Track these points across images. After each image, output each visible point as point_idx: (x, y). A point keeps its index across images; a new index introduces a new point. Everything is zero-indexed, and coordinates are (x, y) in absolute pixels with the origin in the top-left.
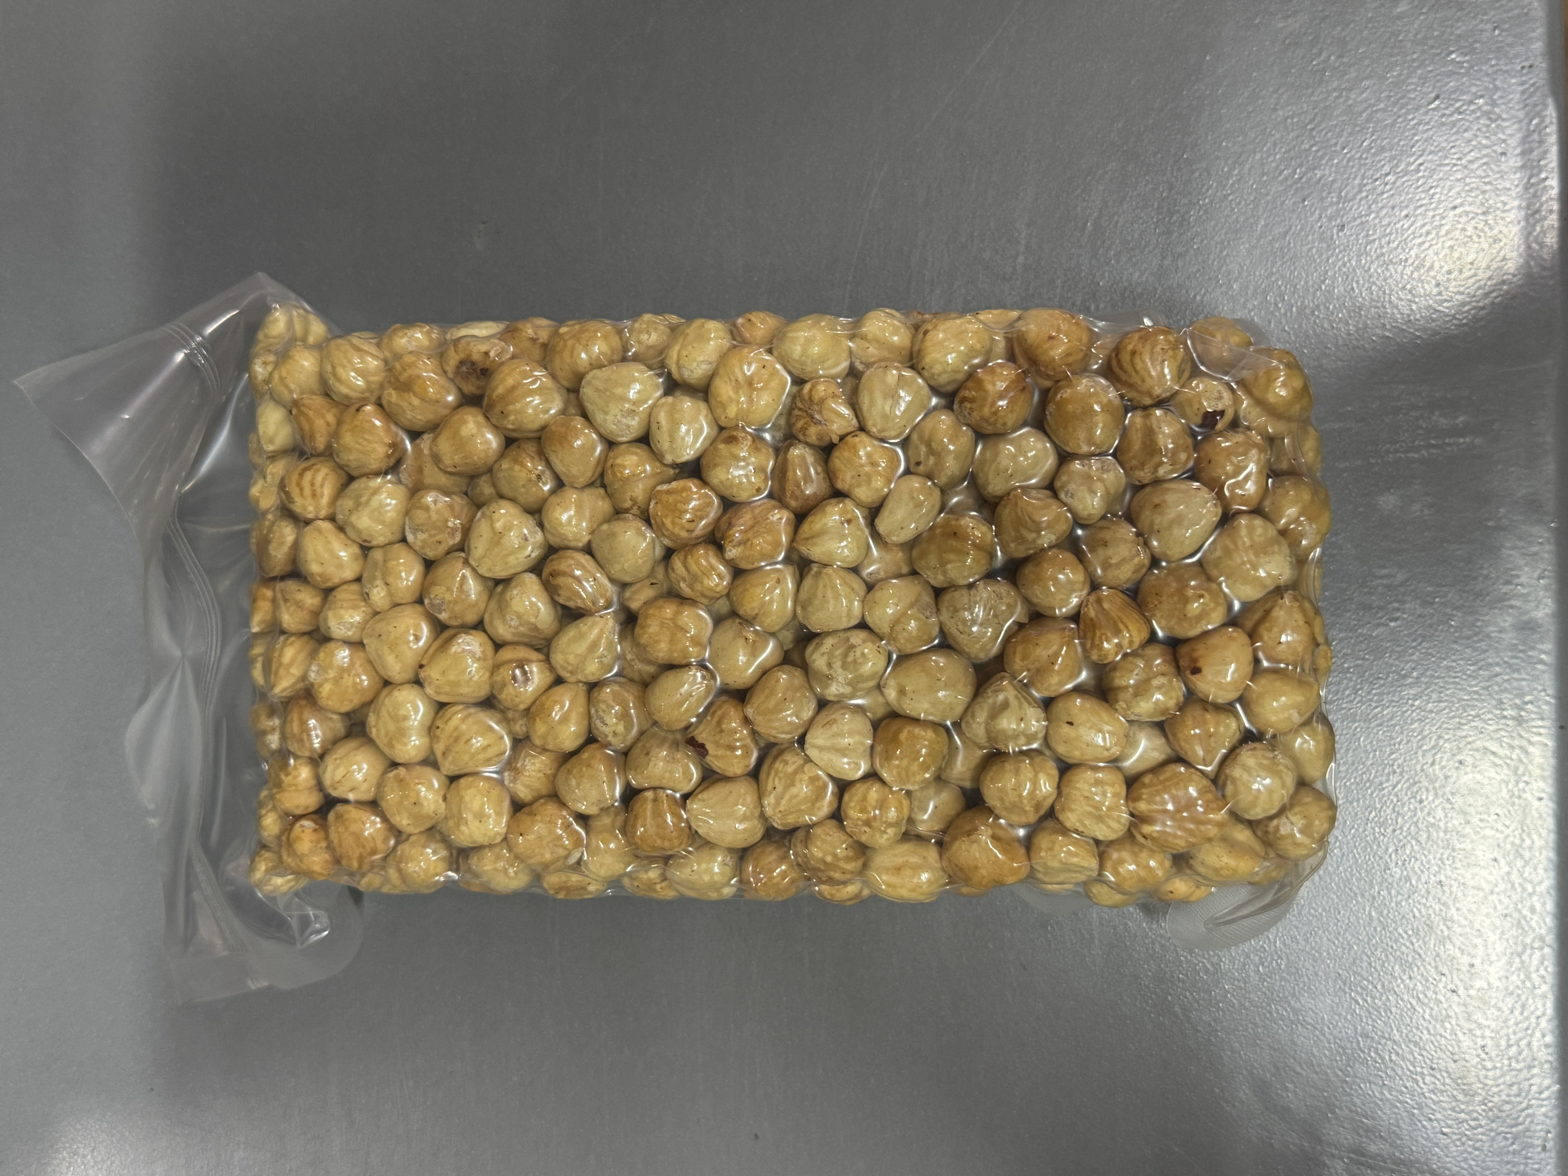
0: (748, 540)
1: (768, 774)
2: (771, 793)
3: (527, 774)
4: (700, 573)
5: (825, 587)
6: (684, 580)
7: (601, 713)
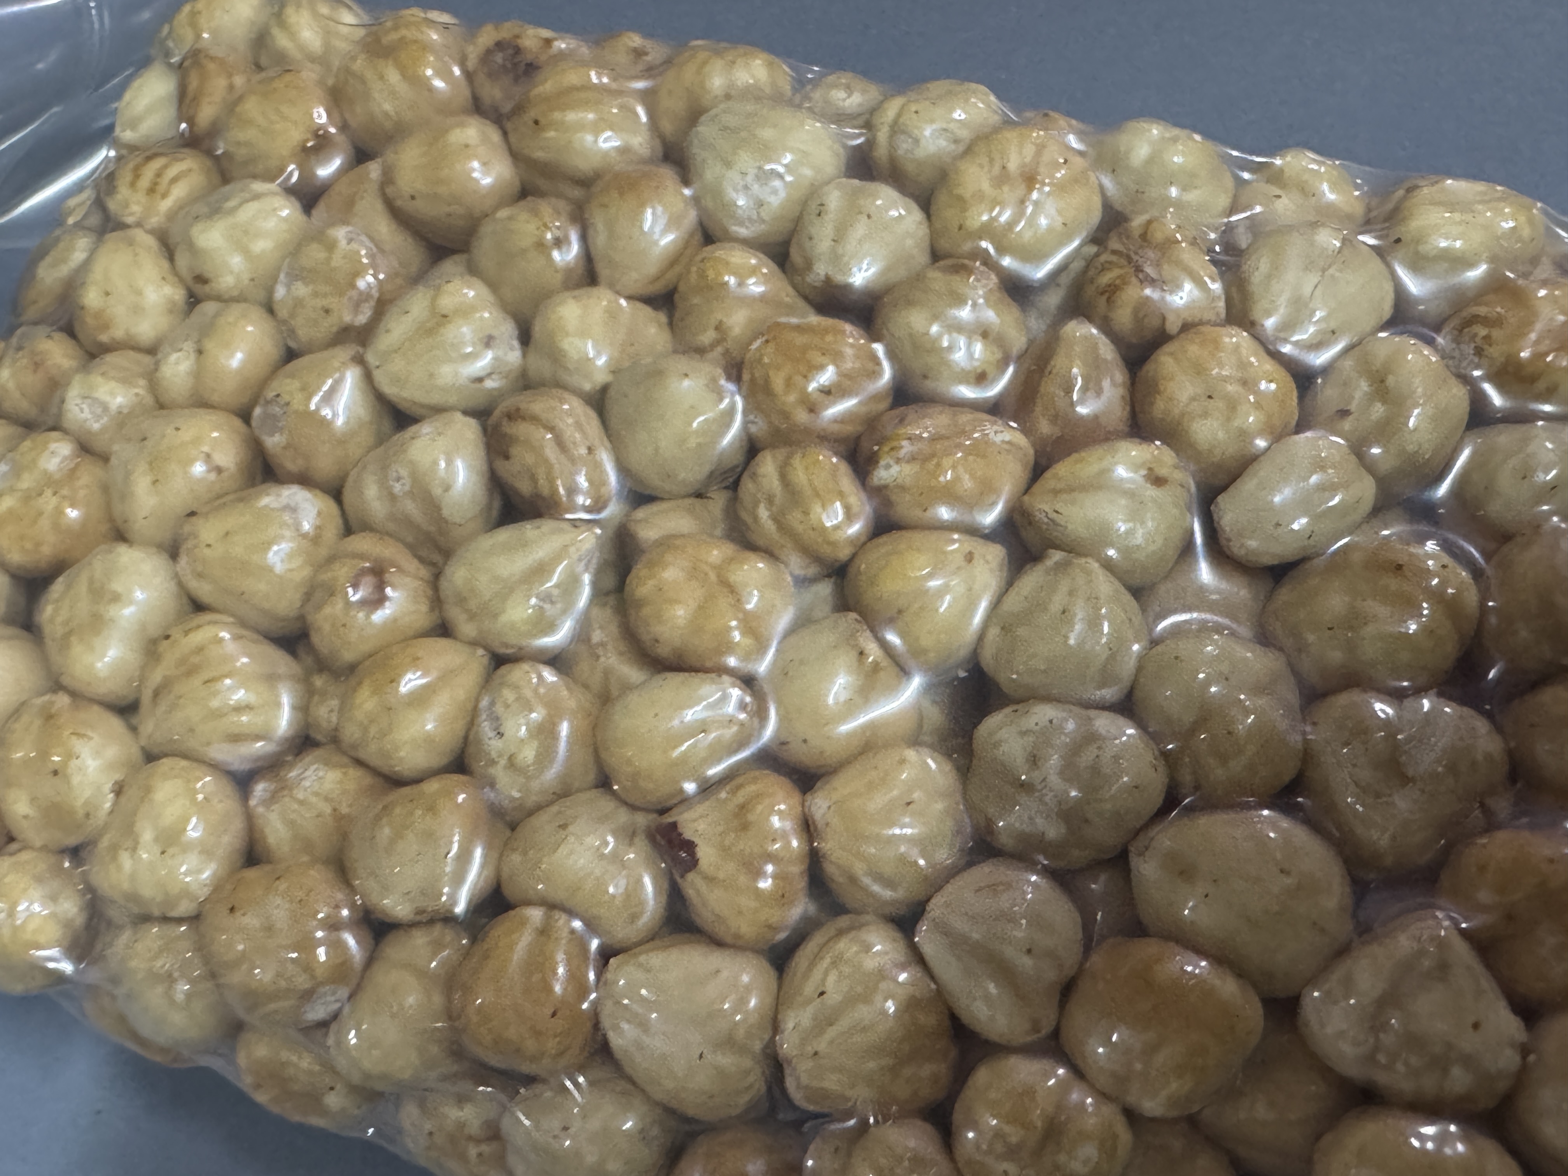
0: (933, 455)
1: (817, 957)
2: (809, 1001)
3: (301, 796)
4: (808, 492)
5: (1071, 593)
6: (770, 500)
7: (499, 709)
